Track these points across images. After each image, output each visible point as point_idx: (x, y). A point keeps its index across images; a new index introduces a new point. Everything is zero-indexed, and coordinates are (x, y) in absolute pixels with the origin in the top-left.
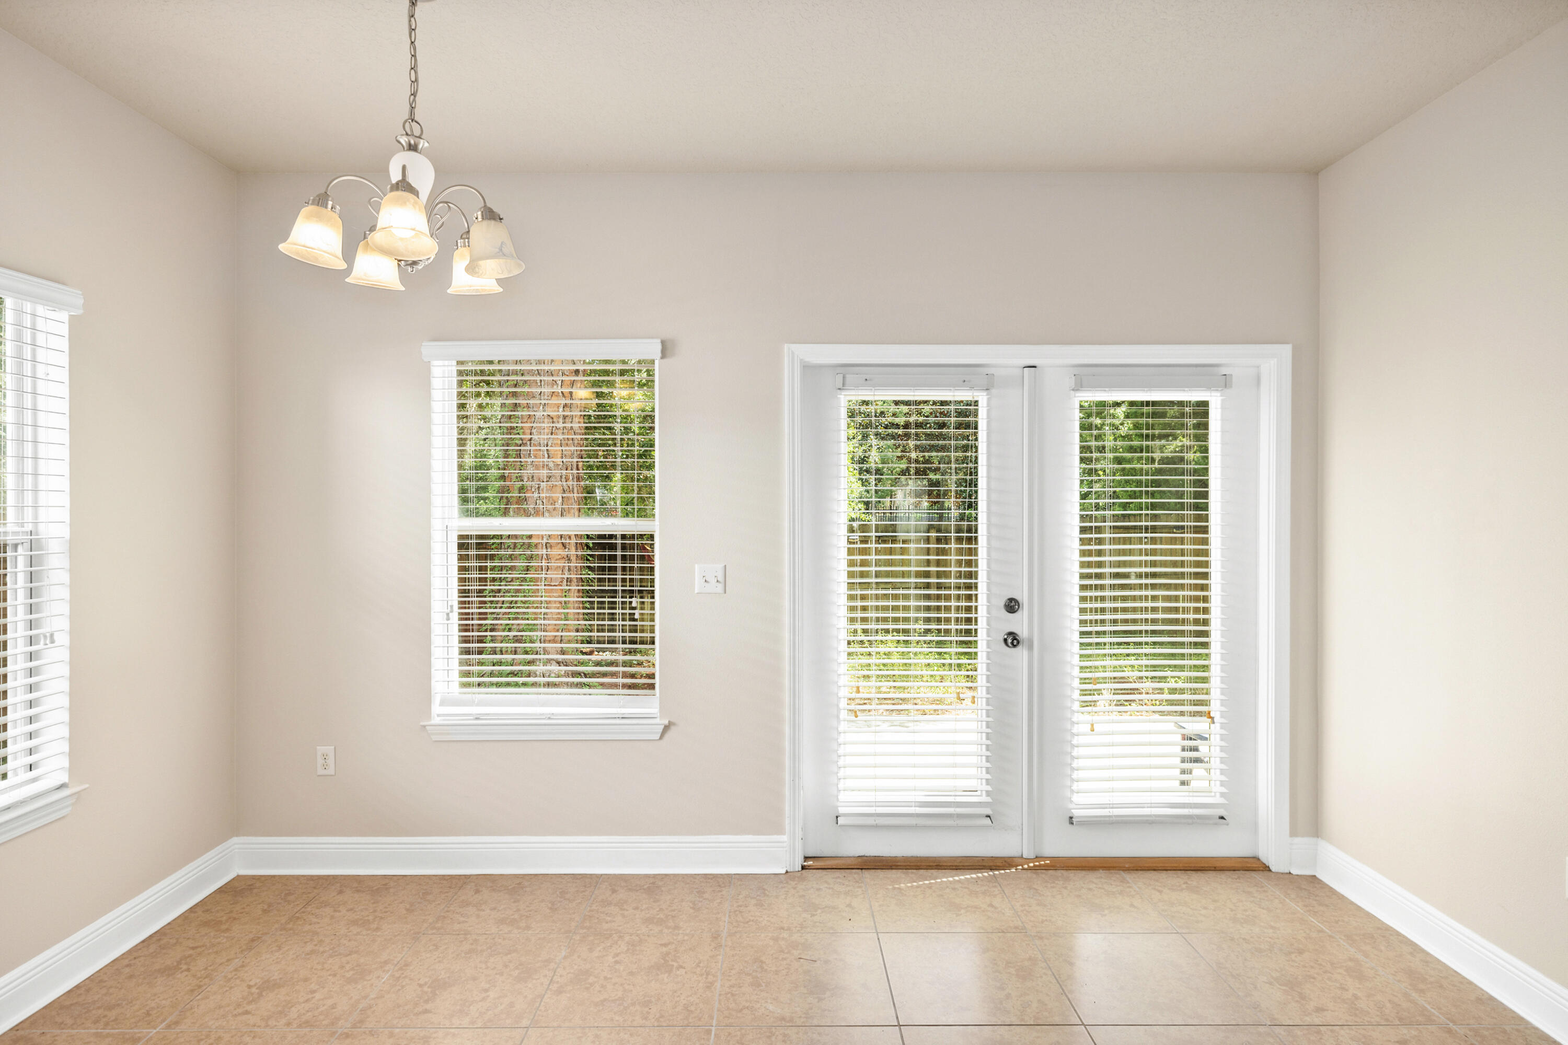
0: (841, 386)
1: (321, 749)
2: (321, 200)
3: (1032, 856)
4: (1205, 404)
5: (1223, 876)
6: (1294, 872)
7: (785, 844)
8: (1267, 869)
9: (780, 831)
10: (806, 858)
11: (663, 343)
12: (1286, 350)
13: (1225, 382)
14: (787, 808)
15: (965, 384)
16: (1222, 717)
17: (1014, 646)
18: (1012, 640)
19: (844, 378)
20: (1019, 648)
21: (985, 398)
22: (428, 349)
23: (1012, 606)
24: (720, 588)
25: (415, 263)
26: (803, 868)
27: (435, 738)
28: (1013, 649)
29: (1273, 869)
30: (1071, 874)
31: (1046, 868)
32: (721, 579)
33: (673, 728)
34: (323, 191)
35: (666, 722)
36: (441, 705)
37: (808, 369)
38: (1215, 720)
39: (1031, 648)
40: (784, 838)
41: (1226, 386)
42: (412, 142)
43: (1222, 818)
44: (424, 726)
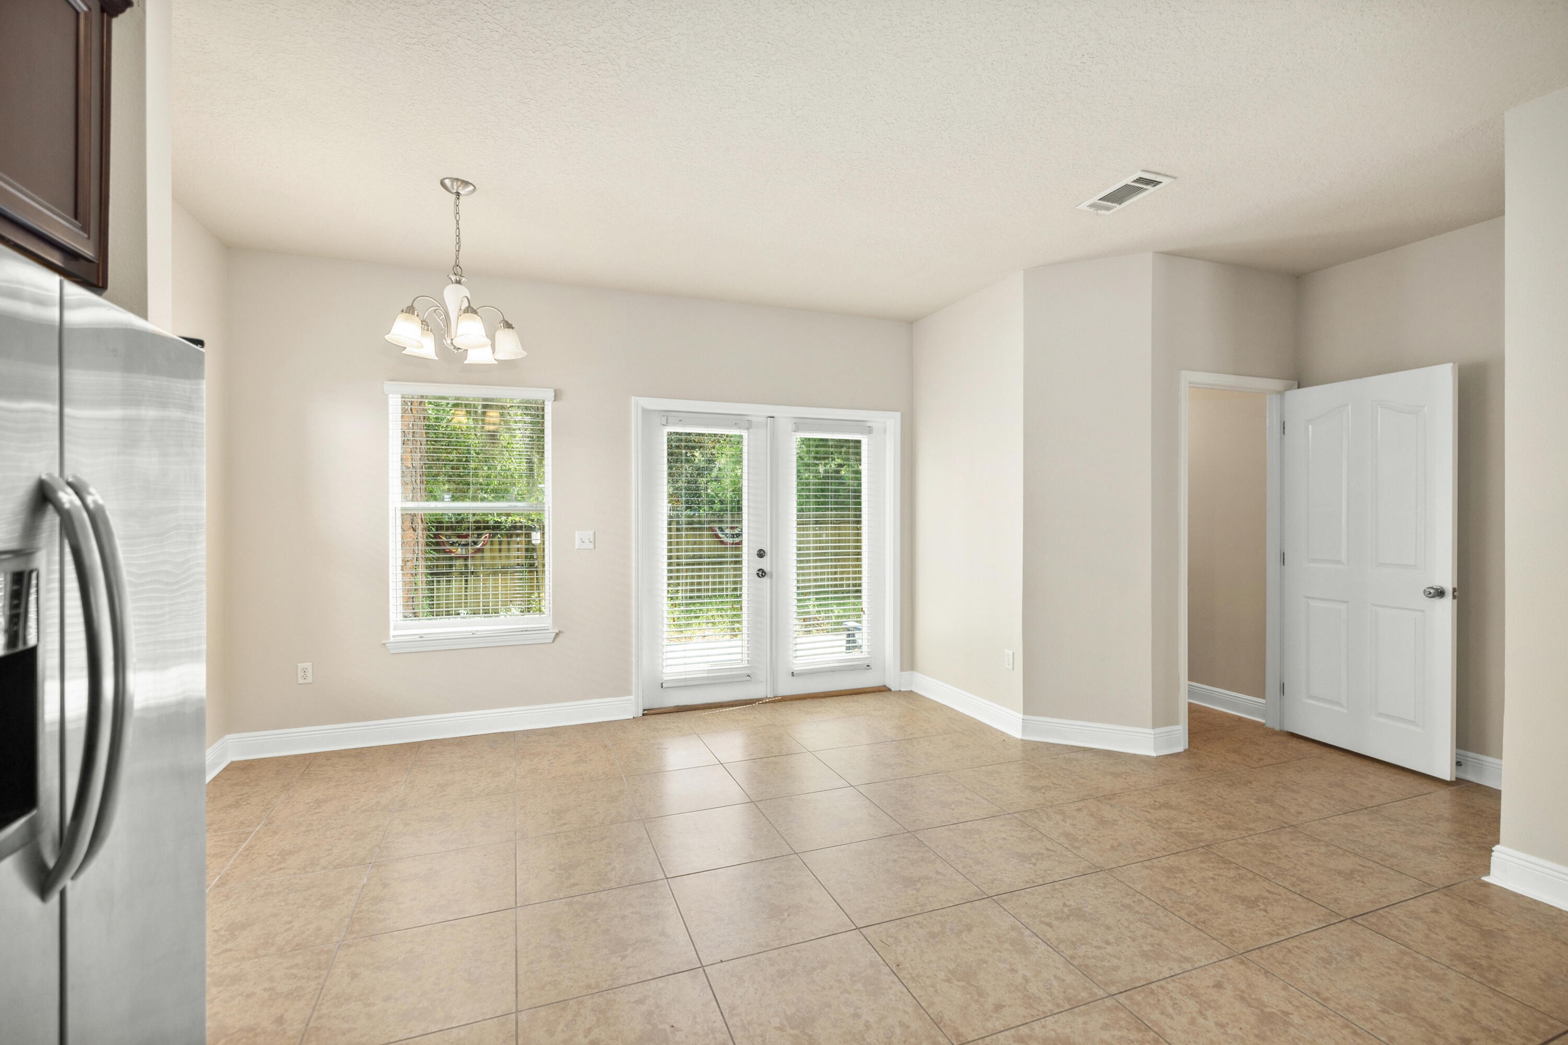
0: (665, 424)
1: (301, 666)
2: (410, 310)
3: (772, 696)
4: (859, 442)
5: (869, 695)
6: (902, 690)
7: (633, 701)
8: (889, 690)
9: (628, 693)
10: (644, 710)
11: (555, 390)
12: (898, 415)
13: (870, 430)
14: (634, 679)
15: (736, 425)
16: (868, 611)
17: (763, 576)
18: (762, 573)
19: (667, 418)
20: (765, 577)
21: (747, 434)
22: (388, 386)
23: (761, 554)
24: (591, 546)
25: (459, 349)
26: (643, 715)
27: (392, 652)
28: (763, 579)
29: (893, 689)
30: (794, 702)
31: (780, 701)
32: (592, 540)
33: (561, 635)
34: (410, 305)
35: (557, 631)
36: (394, 630)
37: (645, 411)
38: (866, 612)
39: (771, 577)
40: (632, 697)
41: (870, 433)
42: (458, 279)
43: (868, 666)
44: (385, 644)
